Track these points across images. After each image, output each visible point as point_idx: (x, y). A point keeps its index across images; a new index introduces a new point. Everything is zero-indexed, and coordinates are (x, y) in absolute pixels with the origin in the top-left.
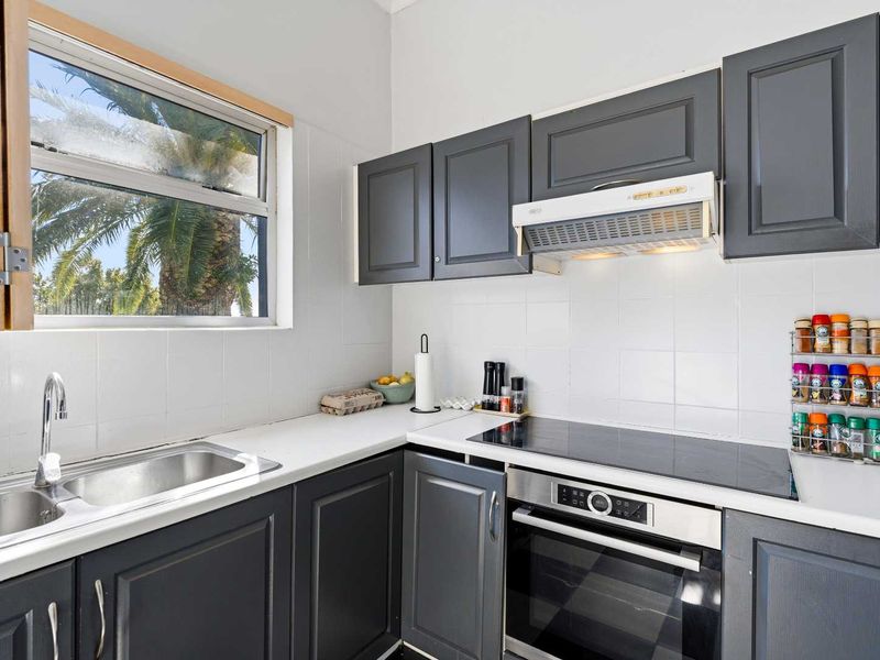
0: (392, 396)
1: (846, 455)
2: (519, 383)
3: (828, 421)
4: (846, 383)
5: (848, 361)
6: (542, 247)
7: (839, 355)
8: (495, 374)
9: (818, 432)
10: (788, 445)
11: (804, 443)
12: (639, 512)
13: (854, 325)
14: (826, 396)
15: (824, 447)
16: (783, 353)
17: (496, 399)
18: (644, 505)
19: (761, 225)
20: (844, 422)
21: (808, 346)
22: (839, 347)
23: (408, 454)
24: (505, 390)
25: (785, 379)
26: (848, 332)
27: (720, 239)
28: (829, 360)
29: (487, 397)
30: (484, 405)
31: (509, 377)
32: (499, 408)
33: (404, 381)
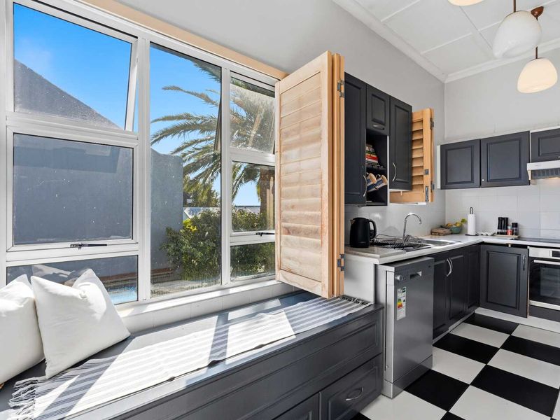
0: (455, 231)
2: (515, 225)
6: (538, 177)
8: (503, 222)
17: (504, 231)
23: (482, 246)
24: (509, 228)
29: (500, 231)
30: (498, 233)
31: (510, 223)
32: (506, 234)
33: (458, 225)
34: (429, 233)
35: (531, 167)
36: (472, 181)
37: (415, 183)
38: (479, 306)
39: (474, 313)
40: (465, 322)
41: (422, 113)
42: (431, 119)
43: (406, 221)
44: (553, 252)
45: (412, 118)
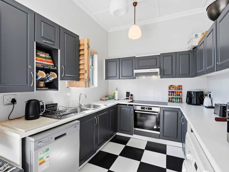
0: (111, 98)
1: (174, 102)
2: (132, 95)
3: (172, 98)
4: (174, 93)
5: (174, 91)
6: (137, 76)
7: (173, 90)
8: (128, 94)
9: (171, 99)
10: (167, 101)
11: (169, 101)
12: (151, 109)
13: (175, 86)
14: (172, 95)
15: (172, 101)
16: (167, 90)
17: (128, 98)
18: (151, 108)
19: (164, 74)
20: (173, 98)
21: (170, 89)
22: (173, 89)
24: (130, 96)
25: (167, 93)
26: (174, 87)
27: (160, 76)
28: (172, 91)
29: (127, 98)
30: (126, 99)
31: (130, 94)
32: (129, 99)
33: (112, 95)
34: (100, 99)
35: (135, 71)
36: (116, 76)
37: (81, 77)
38: (117, 132)
39: (116, 135)
40: (110, 141)
41: (84, 40)
42: (88, 44)
43: (80, 97)
44: (141, 107)
45: (79, 43)
